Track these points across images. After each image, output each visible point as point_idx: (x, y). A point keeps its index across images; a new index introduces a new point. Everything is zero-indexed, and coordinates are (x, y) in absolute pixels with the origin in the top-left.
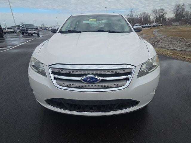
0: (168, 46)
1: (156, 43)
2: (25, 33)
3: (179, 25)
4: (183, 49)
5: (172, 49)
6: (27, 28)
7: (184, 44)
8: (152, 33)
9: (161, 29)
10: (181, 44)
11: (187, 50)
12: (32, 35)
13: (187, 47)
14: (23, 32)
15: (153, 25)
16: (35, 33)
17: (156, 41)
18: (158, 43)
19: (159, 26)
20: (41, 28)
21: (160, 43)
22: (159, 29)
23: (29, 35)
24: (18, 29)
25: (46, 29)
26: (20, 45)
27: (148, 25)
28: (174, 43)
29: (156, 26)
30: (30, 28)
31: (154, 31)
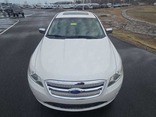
0: (133, 30)
1: (123, 27)
2: (11, 13)
3: (144, 5)
4: (144, 33)
5: (136, 32)
6: (12, 8)
7: (146, 28)
8: (122, 13)
9: (129, 9)
10: (143, 28)
11: (147, 34)
12: (18, 16)
13: (147, 32)
14: (8, 12)
15: (123, 5)
16: (20, 13)
17: (124, 25)
18: (125, 26)
19: (128, 6)
20: (24, 5)
21: (127, 26)
22: (127, 9)
23: (14, 16)
24: (3, 7)
25: (29, 7)
26: (9, 28)
27: (119, 5)
28: (138, 27)
29: (125, 6)
30: (15, 9)
31: (123, 12)
